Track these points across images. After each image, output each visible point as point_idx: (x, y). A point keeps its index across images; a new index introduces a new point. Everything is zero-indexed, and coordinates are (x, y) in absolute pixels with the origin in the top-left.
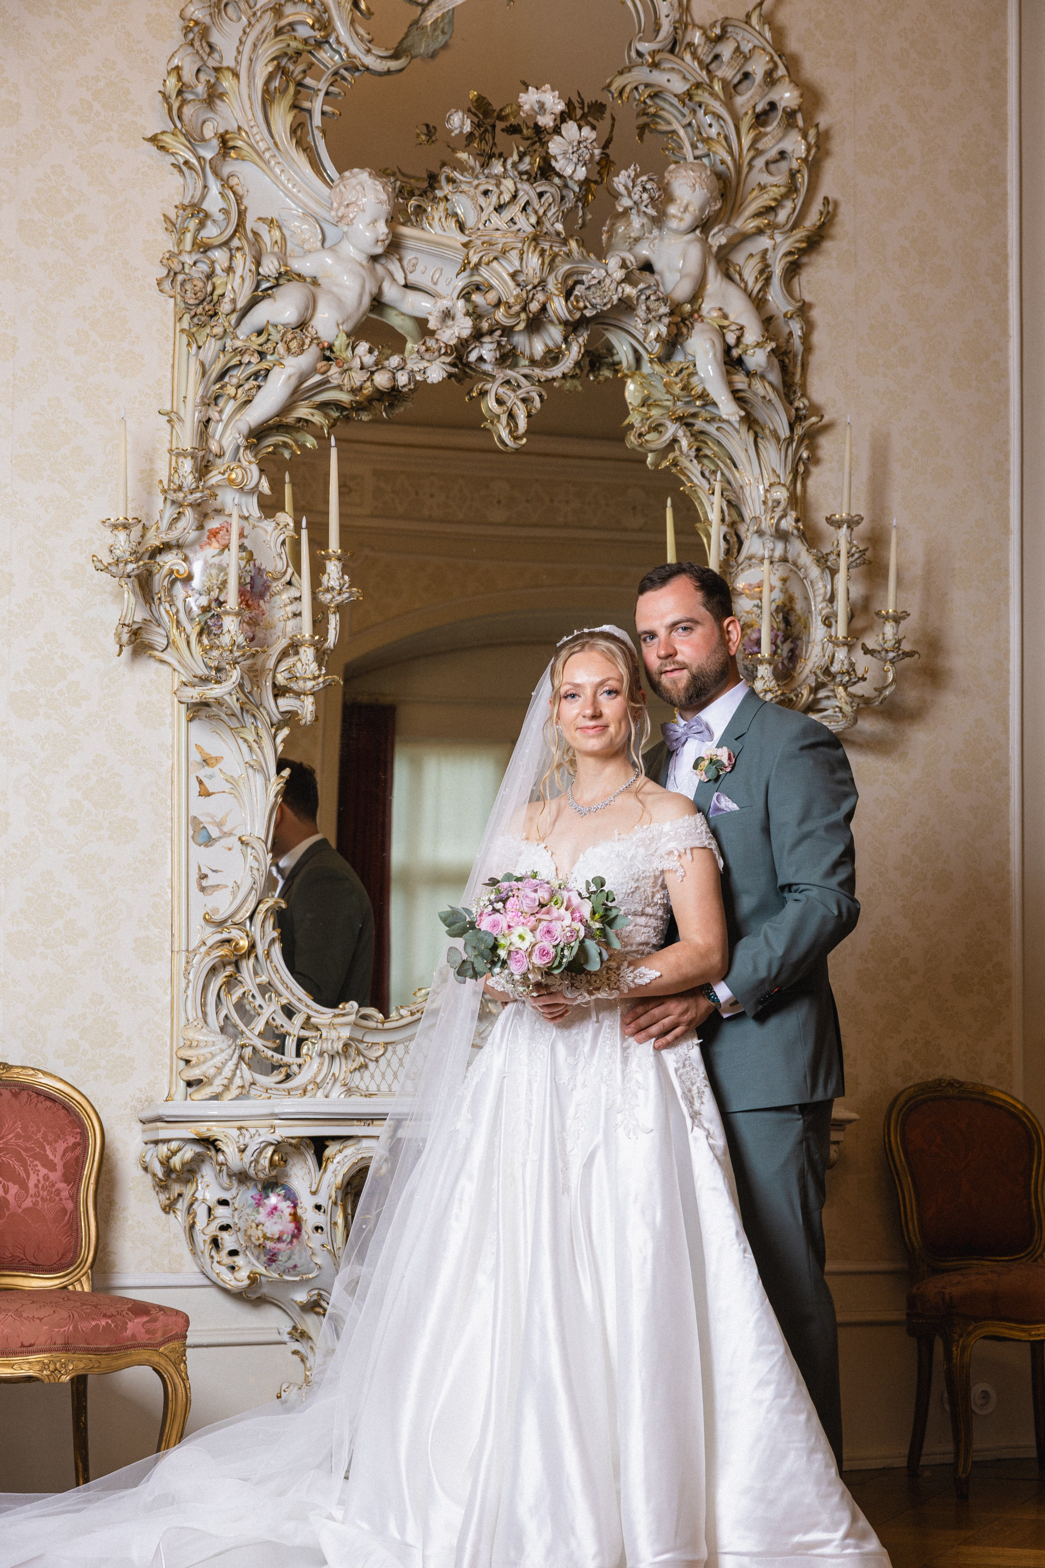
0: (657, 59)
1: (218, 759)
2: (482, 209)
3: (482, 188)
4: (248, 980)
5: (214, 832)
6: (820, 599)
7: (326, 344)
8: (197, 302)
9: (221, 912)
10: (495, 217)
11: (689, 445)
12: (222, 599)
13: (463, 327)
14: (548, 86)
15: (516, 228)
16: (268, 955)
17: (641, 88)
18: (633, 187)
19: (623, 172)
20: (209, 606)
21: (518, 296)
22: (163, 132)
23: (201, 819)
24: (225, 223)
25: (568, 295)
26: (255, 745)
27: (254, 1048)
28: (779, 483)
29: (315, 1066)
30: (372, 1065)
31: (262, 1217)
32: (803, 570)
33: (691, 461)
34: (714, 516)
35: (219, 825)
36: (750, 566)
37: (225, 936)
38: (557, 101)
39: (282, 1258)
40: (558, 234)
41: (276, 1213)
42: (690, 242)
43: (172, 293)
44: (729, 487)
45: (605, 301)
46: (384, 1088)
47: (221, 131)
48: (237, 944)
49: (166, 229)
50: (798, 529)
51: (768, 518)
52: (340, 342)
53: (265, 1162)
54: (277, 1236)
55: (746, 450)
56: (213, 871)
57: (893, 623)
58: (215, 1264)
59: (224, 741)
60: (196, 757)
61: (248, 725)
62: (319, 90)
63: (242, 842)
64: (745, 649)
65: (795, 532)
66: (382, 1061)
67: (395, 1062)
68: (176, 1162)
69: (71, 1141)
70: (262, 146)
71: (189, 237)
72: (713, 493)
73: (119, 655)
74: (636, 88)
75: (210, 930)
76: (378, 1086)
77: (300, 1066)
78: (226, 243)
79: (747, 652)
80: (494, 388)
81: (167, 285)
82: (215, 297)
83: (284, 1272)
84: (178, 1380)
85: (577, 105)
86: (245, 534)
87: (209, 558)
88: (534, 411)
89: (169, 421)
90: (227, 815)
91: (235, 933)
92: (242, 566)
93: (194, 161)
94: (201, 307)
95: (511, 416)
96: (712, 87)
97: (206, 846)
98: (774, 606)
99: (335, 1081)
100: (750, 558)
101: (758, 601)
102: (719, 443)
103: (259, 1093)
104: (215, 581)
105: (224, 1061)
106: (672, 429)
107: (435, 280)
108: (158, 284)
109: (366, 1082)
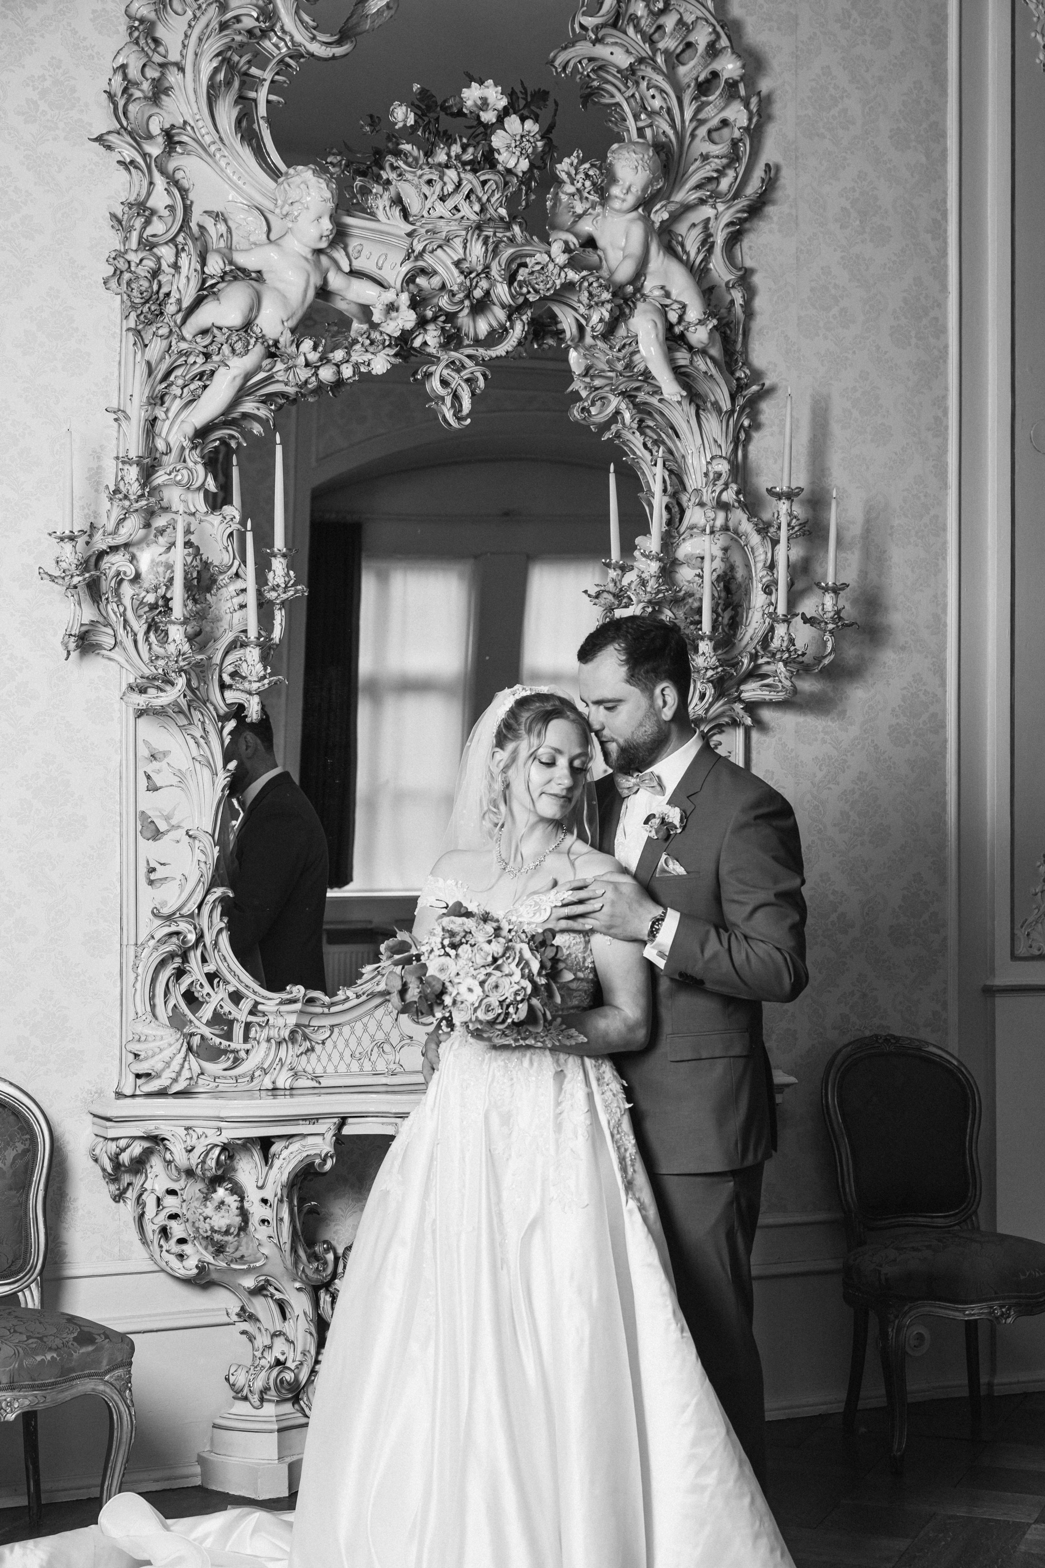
0: (600, 35)
1: (165, 754)
2: (426, 197)
3: (426, 178)
4: (196, 971)
5: (162, 826)
6: (760, 565)
7: (271, 342)
8: (143, 301)
9: (169, 906)
10: (439, 205)
11: (631, 417)
12: (169, 596)
13: (407, 318)
14: (490, 82)
15: (459, 215)
16: (216, 944)
17: (585, 62)
18: (576, 174)
19: (567, 160)
20: (156, 603)
21: (461, 284)
22: (109, 133)
23: (149, 813)
24: (171, 219)
25: (511, 279)
26: (202, 741)
27: (202, 1036)
28: (721, 457)
29: (262, 1052)
30: (318, 1048)
31: (209, 1210)
32: (743, 537)
33: (634, 433)
34: (657, 488)
35: (167, 818)
36: (692, 535)
37: (173, 928)
38: (500, 96)
39: (230, 1249)
40: (502, 219)
41: (224, 1208)
42: (632, 221)
43: (119, 291)
44: (671, 458)
45: (548, 286)
46: (330, 1069)
47: (167, 126)
48: (185, 937)
49: (112, 226)
50: (739, 501)
51: (710, 491)
52: (286, 338)
53: (211, 1163)
54: (224, 1229)
55: (688, 421)
56: (161, 864)
57: (832, 595)
58: (164, 1253)
59: (172, 735)
60: (143, 752)
61: (196, 722)
62: (265, 80)
63: (190, 836)
64: (686, 618)
65: (736, 504)
66: (329, 1043)
67: (341, 1045)
68: (125, 1158)
69: (20, 1147)
70: (208, 139)
71: (135, 236)
72: (655, 465)
73: (66, 659)
74: (580, 62)
75: (158, 922)
76: (325, 1068)
77: (247, 1052)
78: (173, 240)
79: (688, 621)
80: (439, 371)
81: (113, 283)
82: (161, 295)
83: (232, 1261)
84: (123, 1408)
85: (520, 95)
86: (192, 530)
87: (156, 556)
88: (478, 391)
89: (116, 420)
90: (175, 809)
91: (183, 926)
92: (189, 562)
93: (139, 160)
94: (148, 305)
95: (456, 397)
96: (655, 61)
97: (154, 839)
98: (715, 575)
99: (282, 1065)
100: (692, 528)
101: (700, 571)
102: (662, 414)
103: (206, 1083)
104: (162, 579)
105: (172, 1055)
106: (614, 402)
107: (380, 265)
108: (105, 283)
109: (312, 1064)
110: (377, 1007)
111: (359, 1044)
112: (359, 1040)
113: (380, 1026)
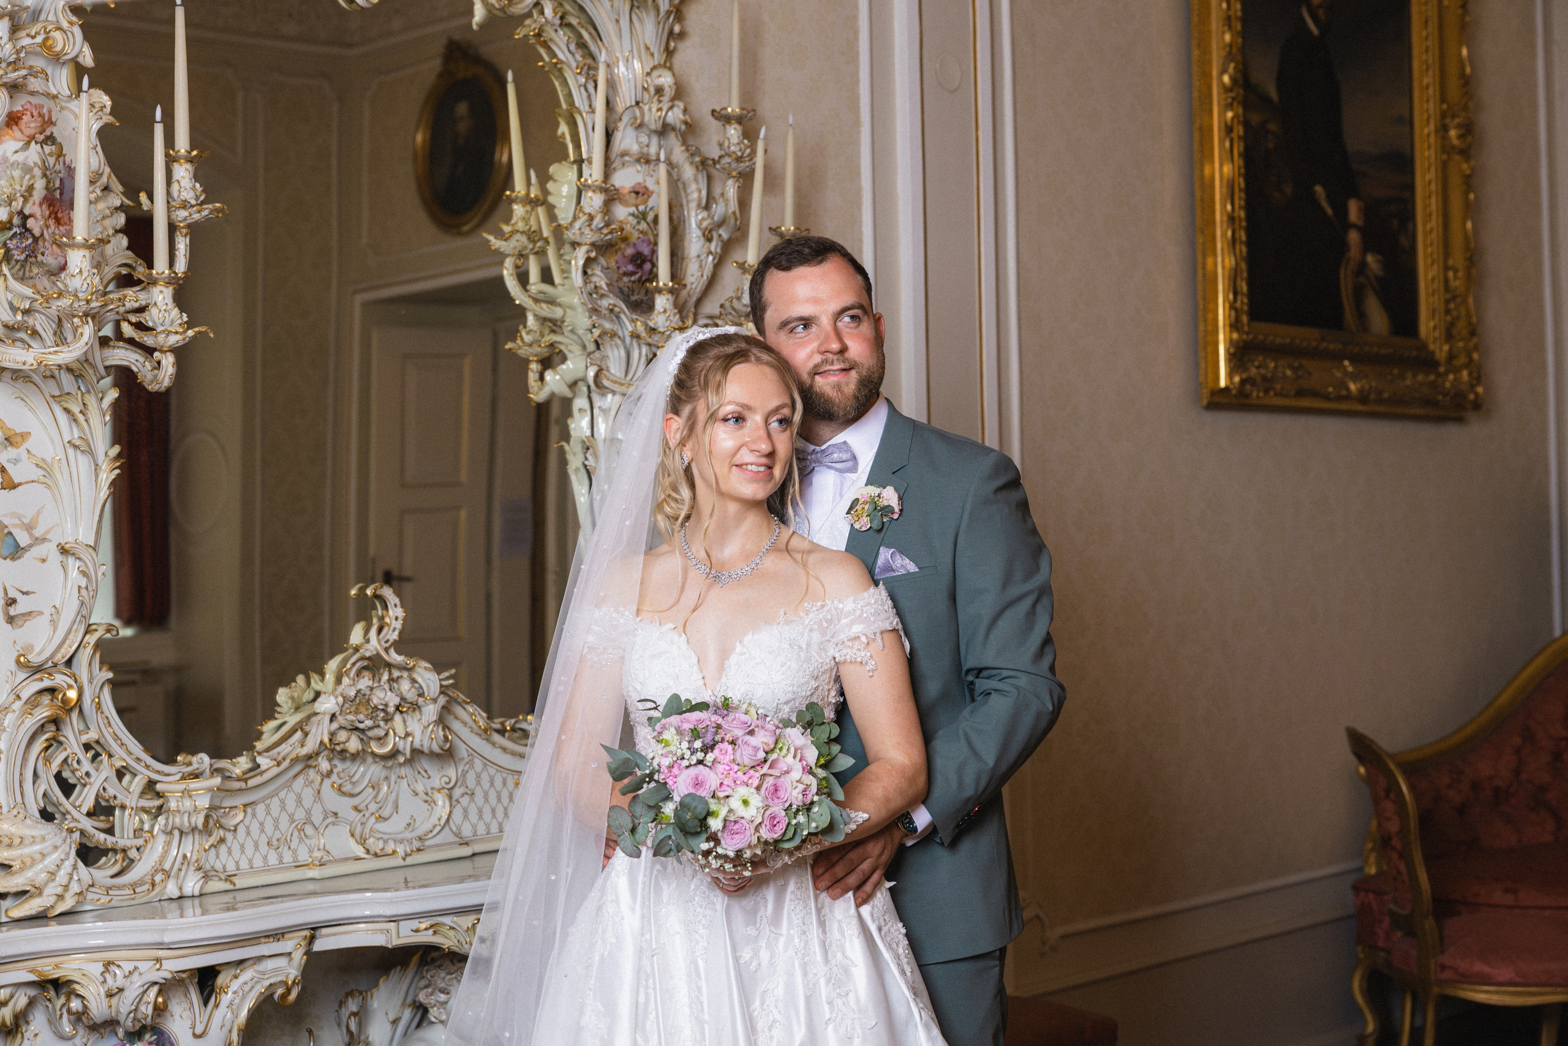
1: (24, 436)
4: (73, 738)
5: (23, 539)
6: (693, 205)
9: (37, 649)
11: (552, 9)
12: (27, 212)
16: (98, 706)
20: (10, 222)
23: (5, 521)
26: (81, 417)
27: (82, 832)
28: (661, 65)
29: (160, 849)
30: (230, 837)
32: (676, 170)
33: (556, 31)
35: (29, 528)
36: (624, 164)
37: (47, 683)
44: (594, 63)
46: (244, 865)
48: (64, 693)
50: (683, 122)
51: (654, 110)
53: (147, 1010)
55: (617, 21)
56: (24, 593)
59: (31, 409)
61: (71, 390)
63: (63, 552)
64: (618, 268)
65: (683, 127)
66: (241, 829)
67: (255, 827)
72: (580, 73)
75: (25, 675)
76: (237, 863)
77: (139, 849)
79: (621, 271)
86: (51, 119)
87: (9, 154)
90: (39, 513)
91: (59, 680)
92: (50, 165)
97: (13, 559)
99: (187, 865)
100: (623, 154)
101: (633, 210)
103: (97, 897)
104: (18, 187)
105: (58, 862)
109: (223, 860)
110: (296, 776)
111: (276, 827)
112: (276, 821)
113: (299, 801)
